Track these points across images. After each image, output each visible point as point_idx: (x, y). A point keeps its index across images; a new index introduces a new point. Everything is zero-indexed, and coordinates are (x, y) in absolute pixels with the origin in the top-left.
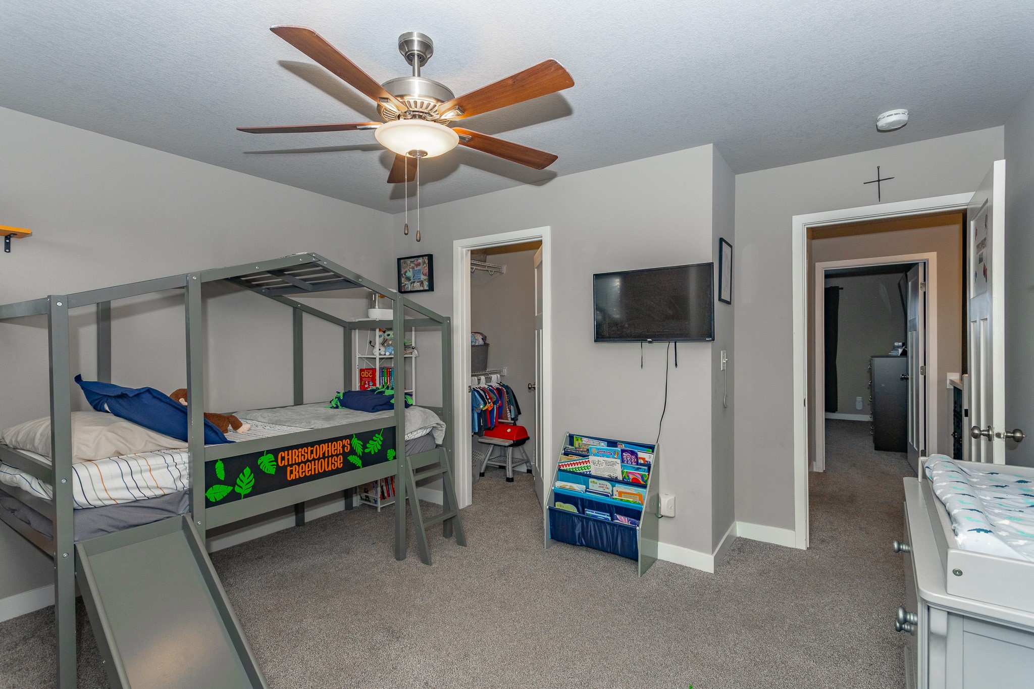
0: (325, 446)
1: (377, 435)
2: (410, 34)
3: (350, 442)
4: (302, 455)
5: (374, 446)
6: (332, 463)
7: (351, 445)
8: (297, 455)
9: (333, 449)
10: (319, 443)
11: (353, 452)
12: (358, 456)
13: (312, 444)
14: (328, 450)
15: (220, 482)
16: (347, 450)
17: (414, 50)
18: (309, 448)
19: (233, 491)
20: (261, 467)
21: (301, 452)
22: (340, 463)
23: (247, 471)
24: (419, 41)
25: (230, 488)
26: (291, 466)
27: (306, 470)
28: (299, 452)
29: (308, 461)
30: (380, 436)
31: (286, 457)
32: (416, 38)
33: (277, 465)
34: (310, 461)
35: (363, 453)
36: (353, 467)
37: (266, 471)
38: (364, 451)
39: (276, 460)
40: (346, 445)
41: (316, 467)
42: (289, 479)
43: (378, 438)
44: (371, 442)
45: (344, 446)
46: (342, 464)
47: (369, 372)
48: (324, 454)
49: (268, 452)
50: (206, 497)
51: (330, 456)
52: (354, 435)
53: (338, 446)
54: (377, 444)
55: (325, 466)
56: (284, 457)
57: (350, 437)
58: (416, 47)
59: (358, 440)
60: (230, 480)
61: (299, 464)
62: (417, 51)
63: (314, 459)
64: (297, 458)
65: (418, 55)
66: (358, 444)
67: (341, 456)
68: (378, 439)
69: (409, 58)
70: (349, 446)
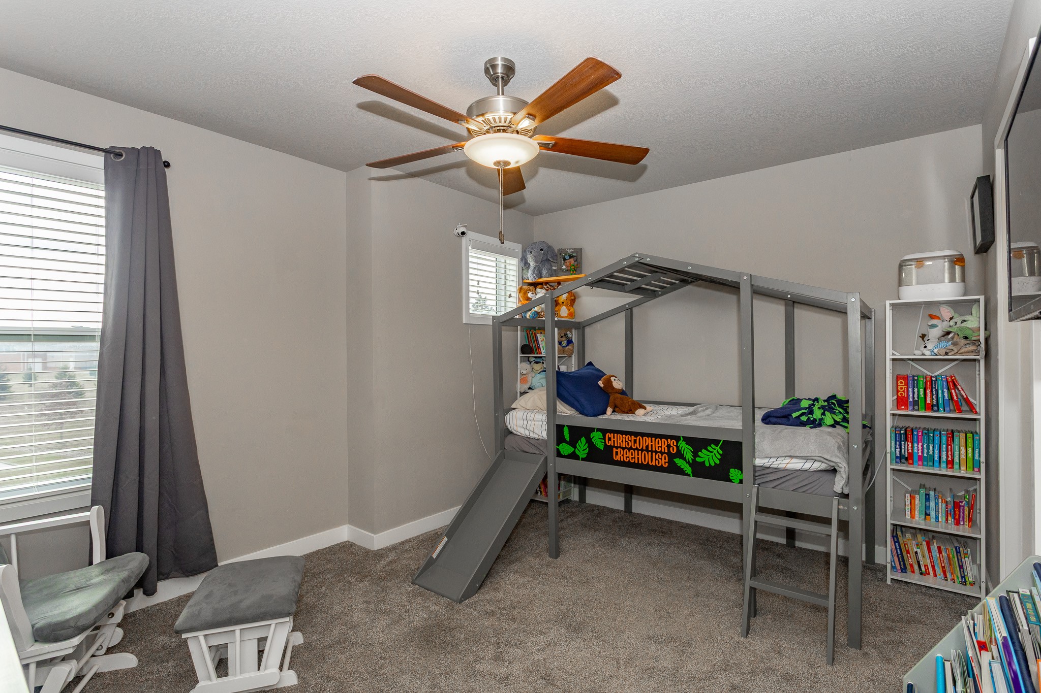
0: (648, 440)
1: (713, 446)
2: (494, 59)
3: (677, 443)
4: (626, 441)
5: (711, 457)
6: (656, 459)
7: (678, 447)
8: (621, 440)
9: (657, 445)
10: (643, 435)
11: (680, 455)
12: (687, 462)
13: (636, 434)
14: (652, 445)
15: (565, 441)
16: (673, 451)
17: (498, 73)
18: (633, 436)
19: (574, 452)
20: (593, 440)
21: (625, 438)
22: (665, 462)
23: (583, 440)
24: (503, 65)
25: (572, 449)
26: (617, 448)
27: (629, 456)
28: (623, 438)
29: (631, 448)
30: (718, 448)
31: (612, 439)
32: (500, 63)
33: (605, 443)
34: (634, 450)
35: (694, 460)
36: (680, 472)
37: (596, 445)
38: (695, 459)
39: (604, 439)
40: (672, 445)
41: (640, 458)
42: (614, 458)
43: (715, 449)
44: (703, 451)
45: (669, 446)
46: (667, 464)
47: (904, 391)
48: (647, 447)
49: (599, 430)
50: (558, 450)
51: (654, 452)
52: (682, 438)
53: (664, 443)
54: (714, 456)
55: (646, 458)
56: (611, 438)
57: (677, 438)
58: (500, 70)
59: (686, 444)
60: (573, 443)
61: (623, 449)
62: (501, 73)
63: (637, 449)
64: (621, 443)
65: (502, 78)
66: (686, 450)
67: (666, 456)
68: (715, 451)
69: (494, 80)
70: (675, 448)
